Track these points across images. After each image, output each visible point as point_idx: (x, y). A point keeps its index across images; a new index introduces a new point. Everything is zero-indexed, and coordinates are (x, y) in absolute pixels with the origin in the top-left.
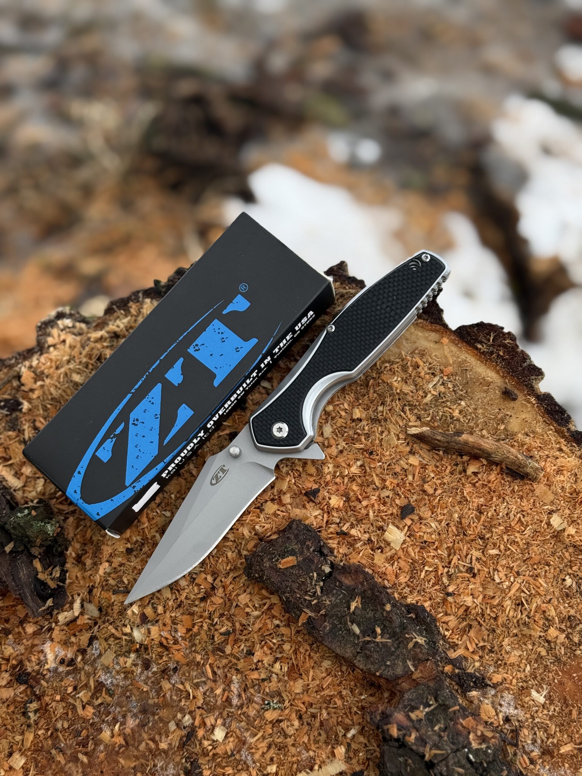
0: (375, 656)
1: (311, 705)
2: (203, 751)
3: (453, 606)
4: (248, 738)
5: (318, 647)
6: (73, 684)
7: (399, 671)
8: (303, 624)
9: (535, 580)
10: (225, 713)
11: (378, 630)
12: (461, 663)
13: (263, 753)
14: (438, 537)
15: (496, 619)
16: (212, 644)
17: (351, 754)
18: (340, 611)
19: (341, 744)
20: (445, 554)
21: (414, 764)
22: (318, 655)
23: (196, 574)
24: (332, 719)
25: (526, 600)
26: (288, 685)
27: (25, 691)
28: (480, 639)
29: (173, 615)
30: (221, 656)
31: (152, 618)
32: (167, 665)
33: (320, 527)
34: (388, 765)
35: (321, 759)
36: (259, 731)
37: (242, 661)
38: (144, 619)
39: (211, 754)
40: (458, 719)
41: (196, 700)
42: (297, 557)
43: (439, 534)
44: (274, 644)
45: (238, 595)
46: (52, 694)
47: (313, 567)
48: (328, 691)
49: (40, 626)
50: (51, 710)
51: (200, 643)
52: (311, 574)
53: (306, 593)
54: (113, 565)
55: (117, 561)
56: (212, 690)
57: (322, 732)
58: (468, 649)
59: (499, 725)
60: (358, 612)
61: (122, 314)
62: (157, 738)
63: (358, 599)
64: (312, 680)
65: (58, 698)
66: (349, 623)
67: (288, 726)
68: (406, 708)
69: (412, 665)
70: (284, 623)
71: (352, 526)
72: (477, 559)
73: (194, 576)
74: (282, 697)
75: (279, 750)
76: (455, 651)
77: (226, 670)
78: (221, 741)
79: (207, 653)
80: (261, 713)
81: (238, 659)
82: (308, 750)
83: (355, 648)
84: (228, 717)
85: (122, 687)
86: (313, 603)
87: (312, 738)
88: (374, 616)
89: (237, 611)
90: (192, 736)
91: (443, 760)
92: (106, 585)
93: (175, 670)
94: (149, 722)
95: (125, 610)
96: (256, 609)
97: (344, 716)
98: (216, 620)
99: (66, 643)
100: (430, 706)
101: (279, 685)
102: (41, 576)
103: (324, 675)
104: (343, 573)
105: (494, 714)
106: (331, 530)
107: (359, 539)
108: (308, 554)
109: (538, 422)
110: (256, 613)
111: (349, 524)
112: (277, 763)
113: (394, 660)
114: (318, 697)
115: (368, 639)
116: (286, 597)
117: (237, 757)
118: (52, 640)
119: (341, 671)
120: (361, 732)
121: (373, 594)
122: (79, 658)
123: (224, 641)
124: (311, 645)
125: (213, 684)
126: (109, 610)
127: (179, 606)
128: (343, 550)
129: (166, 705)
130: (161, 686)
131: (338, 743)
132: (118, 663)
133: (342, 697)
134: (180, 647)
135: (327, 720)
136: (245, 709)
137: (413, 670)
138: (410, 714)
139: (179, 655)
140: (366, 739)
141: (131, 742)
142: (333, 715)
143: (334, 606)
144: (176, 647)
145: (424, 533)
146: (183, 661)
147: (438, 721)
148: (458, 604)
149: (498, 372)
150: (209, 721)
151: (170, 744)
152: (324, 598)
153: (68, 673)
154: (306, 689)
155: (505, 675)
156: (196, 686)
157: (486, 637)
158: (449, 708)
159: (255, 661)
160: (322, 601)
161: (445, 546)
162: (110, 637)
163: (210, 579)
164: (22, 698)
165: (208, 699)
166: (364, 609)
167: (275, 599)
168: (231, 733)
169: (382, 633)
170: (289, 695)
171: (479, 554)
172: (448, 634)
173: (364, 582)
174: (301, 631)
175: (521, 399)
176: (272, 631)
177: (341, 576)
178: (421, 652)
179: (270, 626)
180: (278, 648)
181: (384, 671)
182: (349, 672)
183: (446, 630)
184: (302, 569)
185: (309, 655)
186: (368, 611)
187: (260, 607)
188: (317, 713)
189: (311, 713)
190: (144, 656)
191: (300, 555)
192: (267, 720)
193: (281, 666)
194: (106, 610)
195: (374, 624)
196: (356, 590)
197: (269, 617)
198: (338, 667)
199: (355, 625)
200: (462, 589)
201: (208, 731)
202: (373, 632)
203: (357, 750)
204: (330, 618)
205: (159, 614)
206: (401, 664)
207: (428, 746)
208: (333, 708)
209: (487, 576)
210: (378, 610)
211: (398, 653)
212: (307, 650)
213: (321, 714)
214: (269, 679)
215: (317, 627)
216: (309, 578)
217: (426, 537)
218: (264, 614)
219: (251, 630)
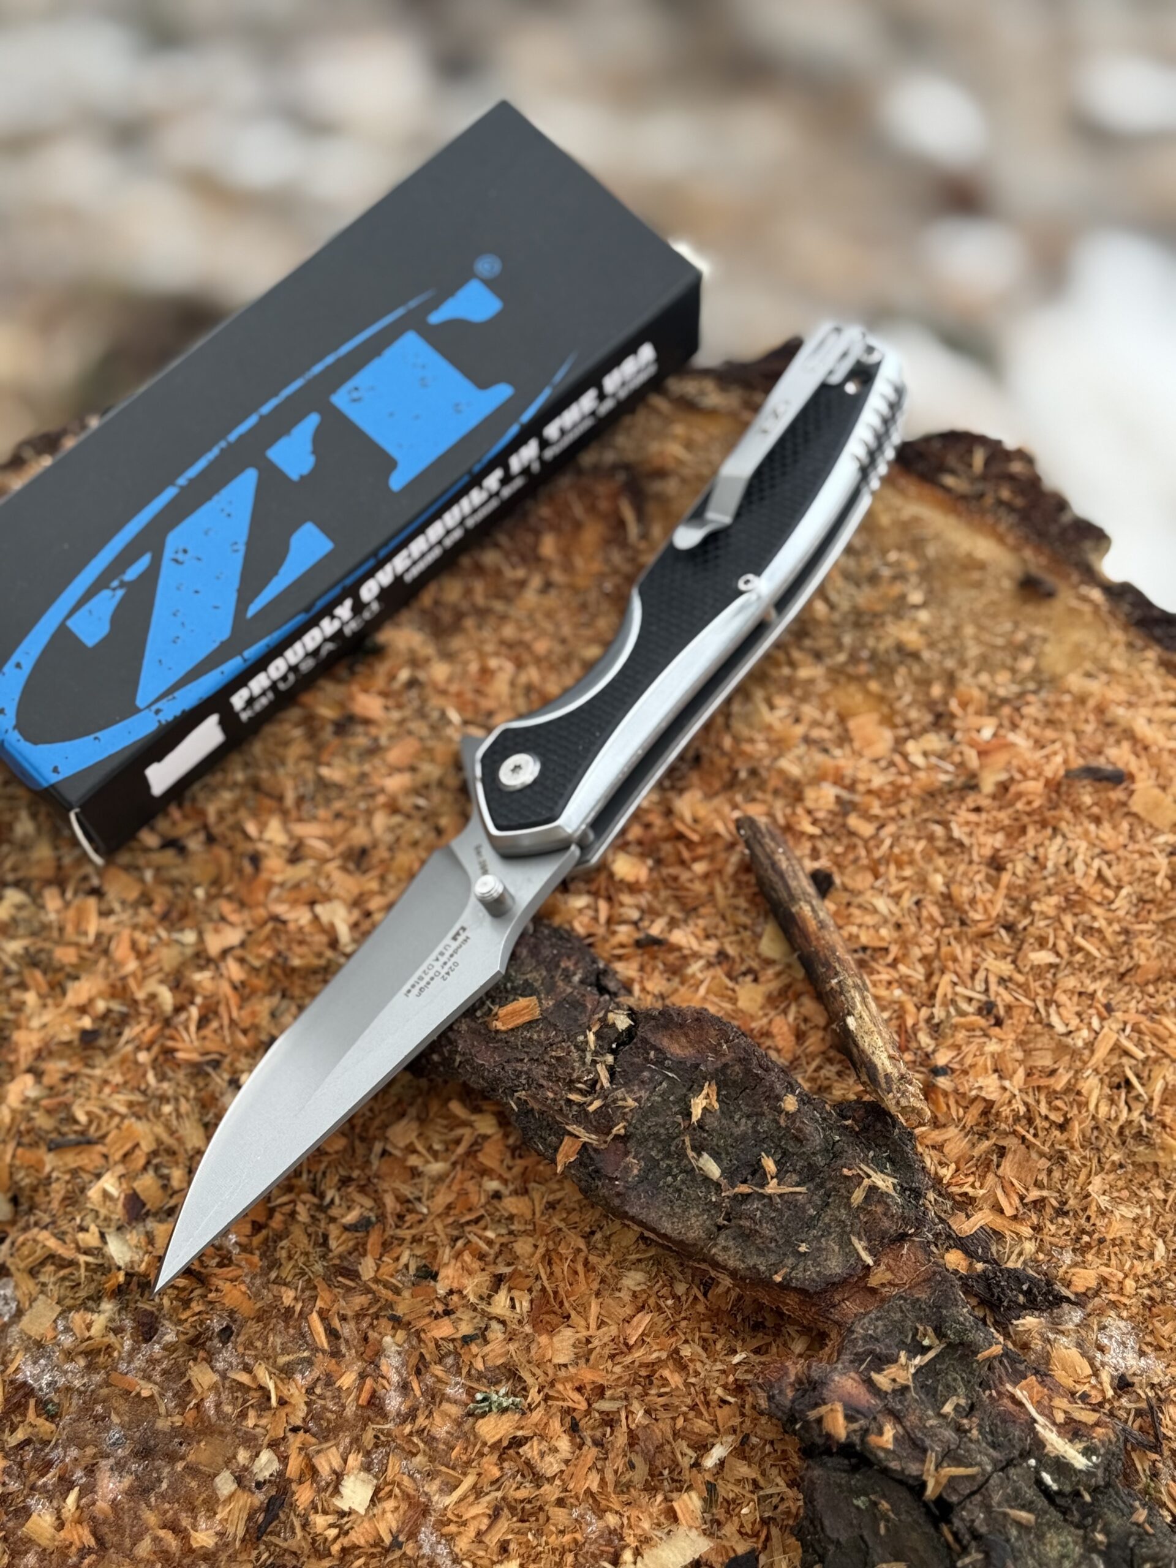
0: (767, 1230)
1: (600, 1391)
2: (314, 1541)
3: (952, 1102)
4: (435, 1498)
5: (607, 1239)
7: (835, 1266)
8: (569, 1166)
9: (1152, 1020)
10: (368, 1437)
11: (769, 1165)
12: (987, 1249)
13: (479, 1534)
14: (895, 935)
15: (1062, 1127)
16: (323, 1257)
17: (720, 1513)
18: (663, 1125)
19: (690, 1488)
20: (918, 974)
21: (896, 1514)
22: (609, 1258)
24: (661, 1424)
25: (1138, 1077)
26: (534, 1348)
28: (1030, 1182)
30: (349, 1289)
31: (158, 1205)
32: (202, 1322)
33: (590, 935)
34: (826, 1523)
35: (639, 1532)
36: (465, 1474)
37: (406, 1294)
38: (136, 1209)
39: (335, 1548)
40: (1002, 1383)
41: (288, 1409)
42: (540, 1000)
43: (898, 926)
44: (490, 1243)
45: (385, 1126)
47: (584, 1020)
48: (642, 1351)
51: (290, 1258)
52: (581, 1038)
53: (570, 1085)
54: (46, 1080)
55: (55, 1068)
56: (329, 1380)
57: (638, 1460)
58: (1001, 1211)
59: (1105, 1400)
62: (185, 1521)
63: (709, 1089)
64: (599, 1328)
66: (691, 1154)
67: (542, 1455)
68: (862, 1361)
69: (865, 1248)
70: (511, 1187)
71: (673, 923)
72: (1002, 981)
74: (520, 1378)
75: (522, 1521)
76: (968, 1217)
77: (364, 1325)
78: (362, 1511)
79: (310, 1286)
80: (466, 1427)
81: (397, 1291)
82: (600, 1512)
83: (711, 1217)
84: (376, 1446)
85: (80, 1393)
86: (591, 1109)
87: (610, 1477)
88: (755, 1131)
89: (386, 1166)
90: (281, 1506)
91: (973, 1493)
92: (28, 1132)
93: (226, 1334)
94: (159, 1480)
95: (83, 1190)
96: (435, 1155)
97: (692, 1414)
98: (330, 1194)
100: (925, 1350)
101: (512, 1347)
103: (628, 1311)
104: (666, 1027)
105: (1089, 1371)
106: (619, 939)
107: (696, 955)
108: (569, 990)
109: (1114, 645)
110: (437, 1167)
111: (665, 920)
112: (521, 1556)
113: (818, 1239)
114: (618, 1369)
116: (519, 1101)
117: (409, 1549)
119: (675, 1297)
120: (742, 1451)
121: (748, 1072)
123: (355, 1249)
124: (588, 1236)
125: (329, 1364)
126: (40, 1198)
128: (657, 984)
129: (205, 1429)
130: (189, 1382)
131: (680, 1486)
132: (67, 1329)
133: (681, 1366)
134: (239, 1272)
135: (647, 1426)
136: (421, 1421)
137: (870, 1261)
138: (875, 1376)
139: (236, 1293)
140: (756, 1467)
141: (111, 1538)
142: (662, 1414)
143: (646, 1112)
144: (230, 1272)
145: (860, 926)
146: (247, 1308)
147: (951, 1390)
148: (964, 1095)
150: (327, 1461)
151: (221, 1534)
152: (619, 1094)
154: (584, 1352)
155: (1105, 1271)
156: (286, 1373)
157: (1043, 1177)
158: (976, 1353)
159: (442, 1292)
160: (615, 1101)
161: (916, 953)
162: (42, 1264)
165: (320, 1402)
166: (727, 1113)
167: (486, 1125)
168: (387, 1489)
169: (779, 1171)
170: (538, 1372)
171: (1005, 968)
172: (946, 1173)
173: (720, 1045)
174: (559, 1201)
175: (1066, 598)
176: (482, 1212)
177: (660, 1035)
178: (885, 1214)
179: (477, 1199)
180: (500, 1252)
181: (793, 1269)
182: (696, 1298)
183: (941, 1163)
184: (555, 1027)
185: (586, 1263)
186: (737, 1117)
187: (447, 1150)
188: (618, 1411)
189: (601, 1413)
190: (139, 1305)
191: (548, 994)
192: (485, 1444)
193: (512, 1299)
194: (31, 1198)
195: (755, 1150)
196: (702, 1068)
197: (471, 1173)
198: (664, 1286)
199: (706, 1156)
200: (971, 1056)
201: (325, 1490)
202: (757, 1172)
203: (734, 1501)
204: (640, 1143)
205: (175, 1192)
206: (836, 1248)
207: (932, 1457)
208: (660, 1395)
209: (1031, 1019)
210: (763, 1114)
211: (827, 1220)
212: (579, 1250)
213: (629, 1413)
214: (481, 1335)
215: (609, 1171)
216: (576, 1046)
217: (864, 938)
218: (459, 1167)
219: (425, 1211)
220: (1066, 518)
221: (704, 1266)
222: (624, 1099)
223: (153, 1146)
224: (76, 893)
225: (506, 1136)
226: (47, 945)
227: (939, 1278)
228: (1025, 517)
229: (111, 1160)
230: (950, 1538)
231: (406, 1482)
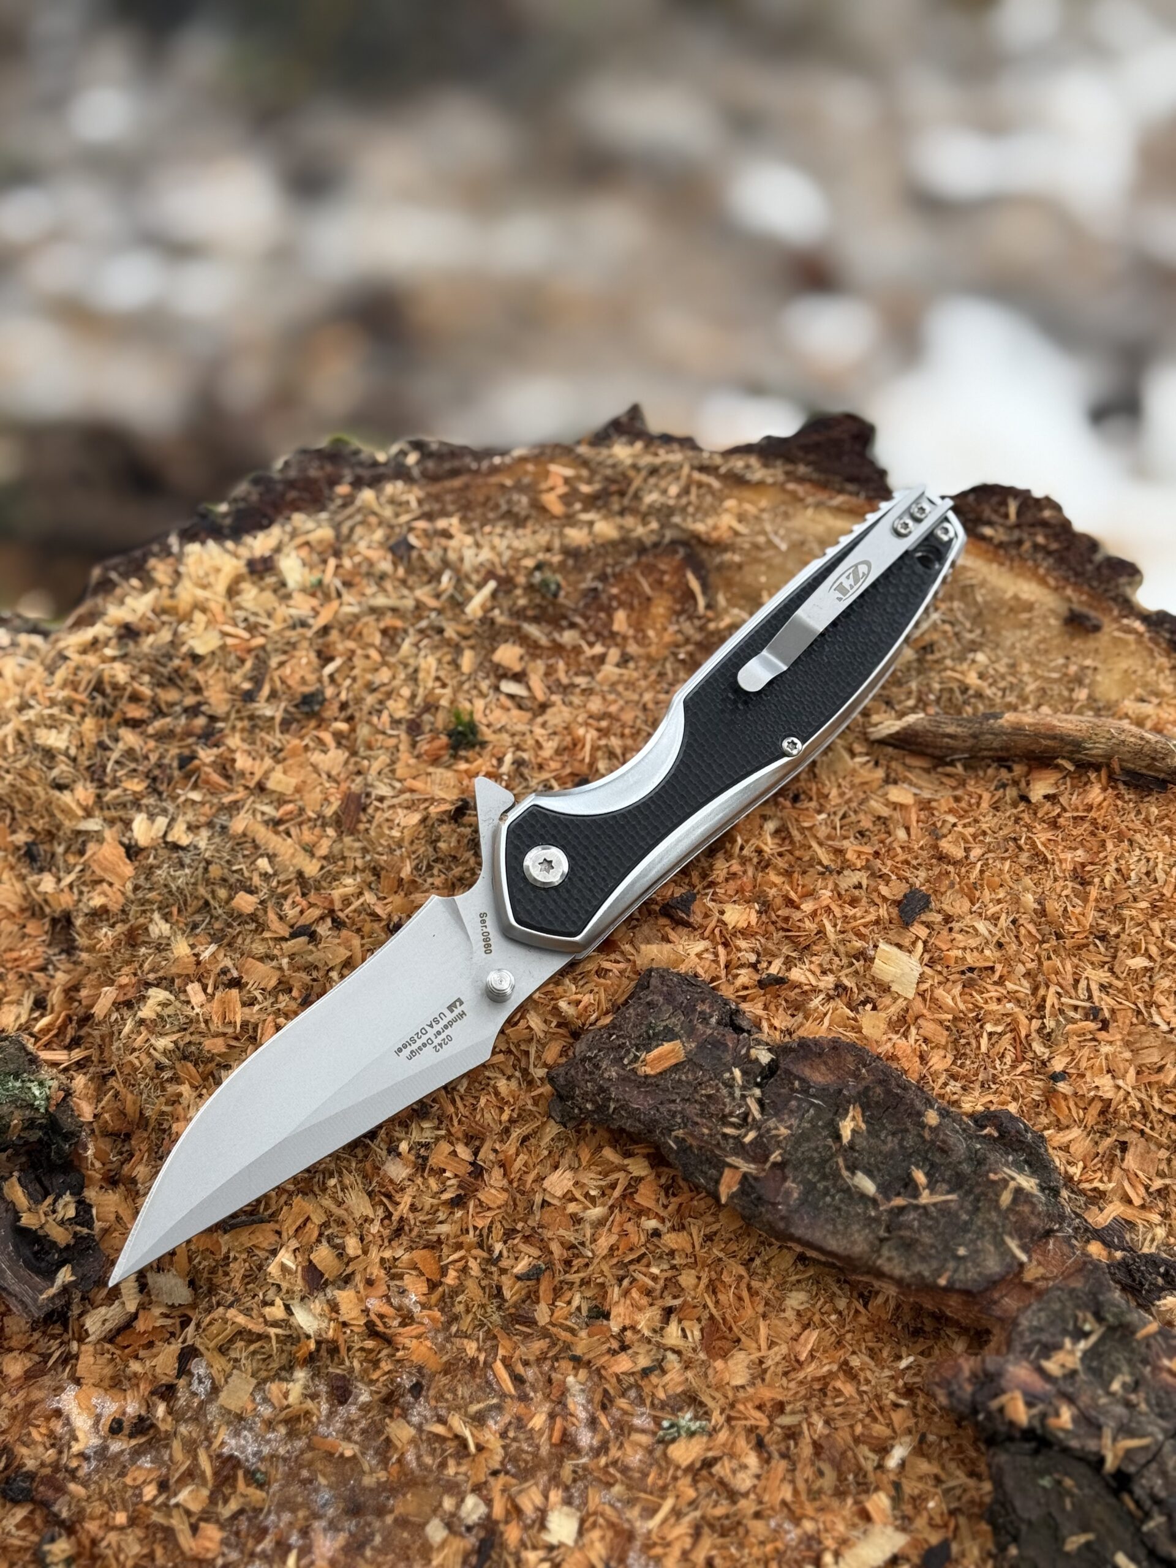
0: (926, 1238)
1: (780, 1407)
3: (1072, 1105)
4: (638, 1524)
5: (765, 1264)
6: (154, 1475)
7: (993, 1265)
8: (732, 1197)
10: (566, 1473)
11: (920, 1177)
12: (1121, 1238)
13: (684, 1552)
14: (998, 954)
16: (499, 1308)
17: (908, 1509)
18: (816, 1149)
19: (877, 1489)
20: (1024, 988)
21: (1080, 1487)
22: (770, 1281)
23: (427, 1146)
24: (841, 1433)
26: (710, 1372)
27: (27, 1522)
28: (1153, 1172)
29: (387, 1254)
30: (527, 1336)
31: (335, 1273)
32: (392, 1381)
33: (713, 980)
34: (1018, 1504)
35: (836, 1534)
36: (664, 1498)
37: (583, 1334)
38: (315, 1280)
40: (1159, 1358)
41: (485, 1455)
42: (683, 1043)
43: (1000, 945)
44: (655, 1278)
45: (540, 1179)
46: (103, 1515)
47: (728, 1058)
48: (813, 1365)
49: (40, 1355)
50: (109, 1552)
51: (468, 1311)
52: (727, 1075)
53: (724, 1120)
56: (520, 1423)
57: (826, 1468)
58: (1130, 1202)
60: (861, 1143)
61: (133, 588)
63: (854, 1111)
64: (770, 1348)
65: (121, 1518)
66: (845, 1173)
67: (734, 1472)
68: (1030, 1351)
69: (1018, 1246)
70: (669, 1224)
71: (789, 963)
72: (1103, 987)
73: (422, 1152)
74: (702, 1404)
75: (723, 1536)
76: (1101, 1210)
77: (546, 1368)
78: (571, 1543)
79: (491, 1336)
80: (658, 1454)
81: (572, 1331)
82: (797, 1521)
83: (872, 1231)
84: (574, 1481)
85: (285, 1460)
86: (747, 1140)
87: (801, 1486)
89: (547, 1216)
90: (492, 1546)
91: (1149, 1462)
93: (417, 1389)
94: (373, 1534)
95: (260, 1268)
96: (593, 1200)
97: (868, 1420)
98: (498, 1247)
99: (116, 1384)
100: (1086, 1335)
101: (689, 1374)
102: (27, 1220)
103: (796, 1329)
104: (805, 1057)
106: (739, 982)
107: (816, 990)
108: (709, 1032)
109: (1160, 670)
110: (596, 1212)
111: (782, 960)
113: (973, 1241)
114: (792, 1385)
115: (899, 1201)
116: (677, 1140)
118: (78, 1381)
119: (837, 1312)
120: (921, 1449)
121: (888, 1092)
122: (161, 1409)
123: (529, 1295)
124: (747, 1263)
125: (519, 1408)
126: (219, 1279)
127: (398, 1232)
128: (782, 1021)
129: (408, 1482)
130: (388, 1440)
131: (865, 1487)
132: (266, 1400)
133: (851, 1374)
134: (422, 1329)
135: (828, 1436)
136: (614, 1453)
137: (1024, 1257)
138: (1044, 1363)
139: (423, 1349)
140: (935, 1463)
142: (841, 1423)
143: (799, 1139)
144: (413, 1330)
145: (964, 949)
146: (434, 1363)
147: (1116, 1370)
148: (1082, 1097)
149: (1042, 582)
150: (530, 1500)
152: (771, 1123)
153: (137, 1453)
154: (759, 1371)
156: (479, 1420)
157: (1163, 1166)
158: (1134, 1333)
159: (615, 1329)
160: (768, 1130)
161: (1021, 969)
162: (231, 1341)
163: (465, 1153)
164: (24, 1539)
165: (515, 1445)
166: (872, 1133)
167: (638, 1167)
168: (591, 1519)
169: (929, 1182)
170: (718, 1395)
171: (1103, 976)
172: (1075, 1171)
173: (858, 1069)
174: (715, 1233)
175: (1110, 629)
176: (643, 1250)
177: (801, 1066)
178: (1032, 1213)
179: (637, 1238)
180: (665, 1287)
181: (955, 1271)
182: (857, 1312)
183: (1069, 1163)
184: (701, 1067)
185: (749, 1288)
186: (883, 1136)
187: (603, 1194)
188: (800, 1425)
189: (782, 1427)
190: (331, 1370)
191: (689, 1037)
192: (678, 1467)
193: (683, 1330)
194: (210, 1280)
195: (904, 1164)
196: (845, 1092)
197: (629, 1215)
198: (825, 1303)
199: (859, 1174)
200: (1084, 1060)
201: (531, 1527)
202: (909, 1186)
203: (919, 1496)
204: (796, 1168)
205: (351, 1260)
206: (992, 1248)
207: (1107, 1433)
208: (837, 1405)
209: (1135, 1020)
210: (907, 1130)
211: (979, 1223)
212: (741, 1277)
213: (810, 1425)
214: (659, 1367)
215: (769, 1195)
216: (724, 1083)
217: (971, 959)
218: (617, 1211)
219: (590, 1254)
220: (1098, 557)
221: (865, 1279)
222: (777, 1128)
223: (324, 1219)
224: (216, 988)
225: (658, 1176)
226: (195, 1038)
227: (1090, 1267)
228: (1060, 559)
229: (285, 1236)
230: (1131, 1505)
231: (608, 1511)
